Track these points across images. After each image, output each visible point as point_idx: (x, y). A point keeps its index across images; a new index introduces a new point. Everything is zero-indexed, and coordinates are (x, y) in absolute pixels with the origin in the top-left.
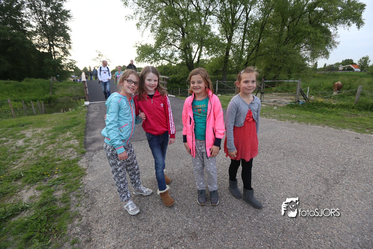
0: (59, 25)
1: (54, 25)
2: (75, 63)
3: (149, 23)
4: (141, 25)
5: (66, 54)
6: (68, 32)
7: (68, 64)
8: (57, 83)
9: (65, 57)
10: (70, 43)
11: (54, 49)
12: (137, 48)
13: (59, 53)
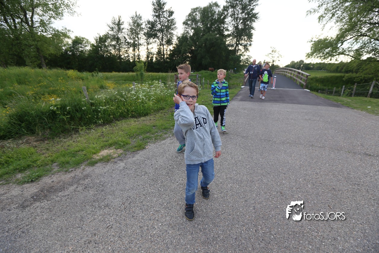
0: (247, 27)
1: (244, 27)
2: (250, 58)
3: (336, 13)
4: (324, 17)
5: (246, 51)
6: (253, 31)
7: (245, 59)
8: (233, 74)
9: (245, 53)
10: (251, 41)
11: (238, 47)
13: (241, 50)
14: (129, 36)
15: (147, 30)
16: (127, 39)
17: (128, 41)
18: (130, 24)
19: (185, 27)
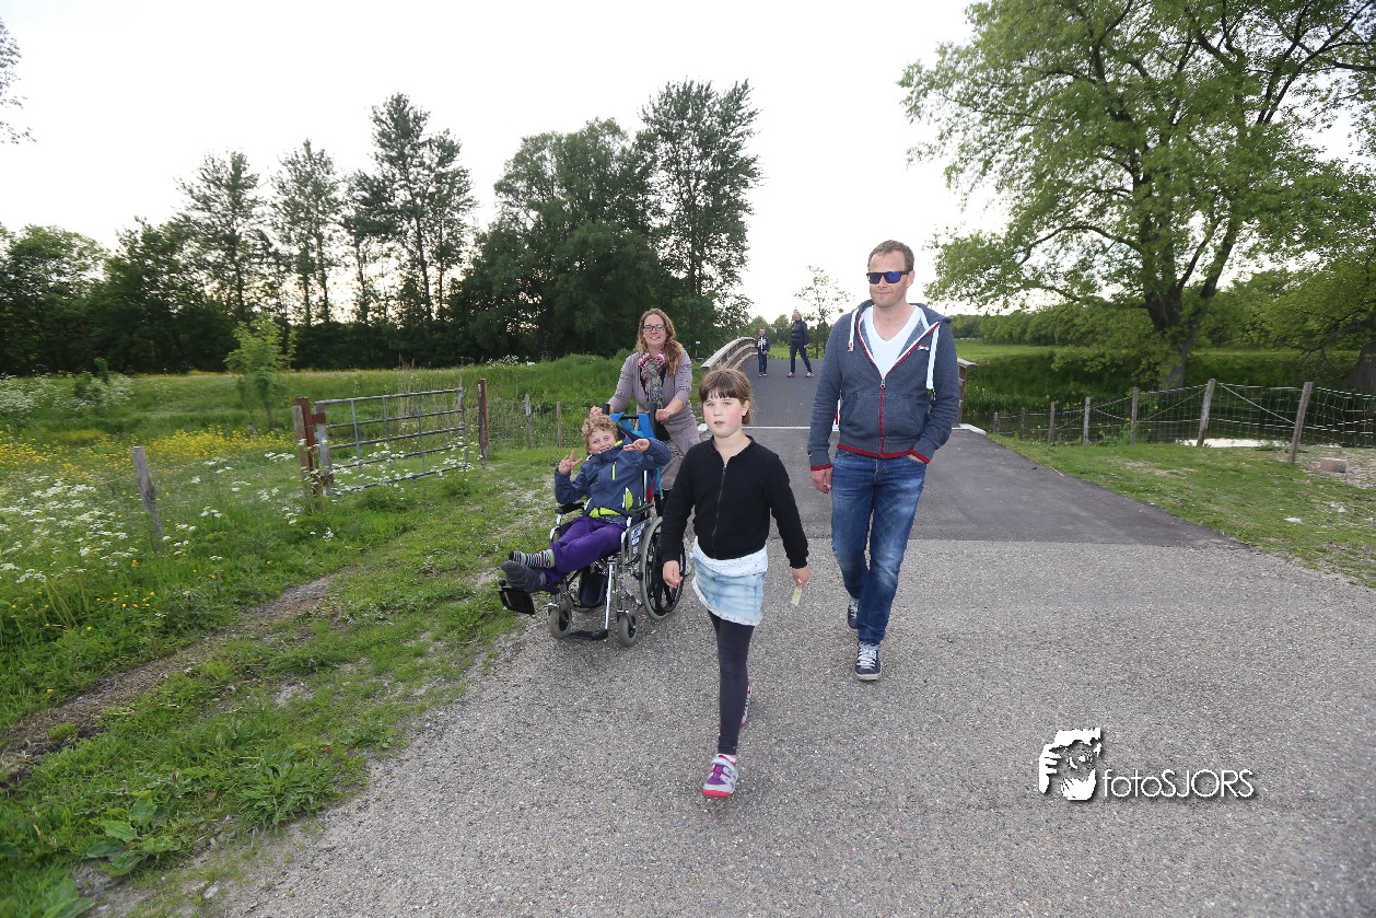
0: (725, 202)
1: (714, 202)
3: (994, 160)
4: (962, 172)
5: (728, 282)
6: (744, 217)
9: (724, 290)
10: (743, 249)
11: (701, 267)
12: (939, 251)
13: (712, 280)
14: (283, 229)
15: (356, 209)
16: (271, 240)
17: (277, 250)
18: (282, 187)
19: (504, 200)
